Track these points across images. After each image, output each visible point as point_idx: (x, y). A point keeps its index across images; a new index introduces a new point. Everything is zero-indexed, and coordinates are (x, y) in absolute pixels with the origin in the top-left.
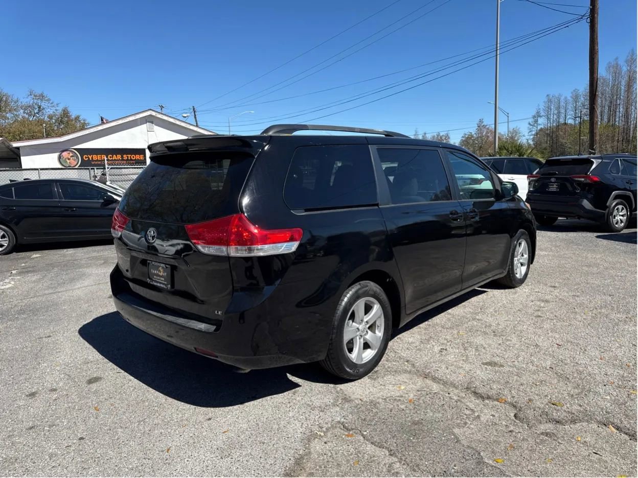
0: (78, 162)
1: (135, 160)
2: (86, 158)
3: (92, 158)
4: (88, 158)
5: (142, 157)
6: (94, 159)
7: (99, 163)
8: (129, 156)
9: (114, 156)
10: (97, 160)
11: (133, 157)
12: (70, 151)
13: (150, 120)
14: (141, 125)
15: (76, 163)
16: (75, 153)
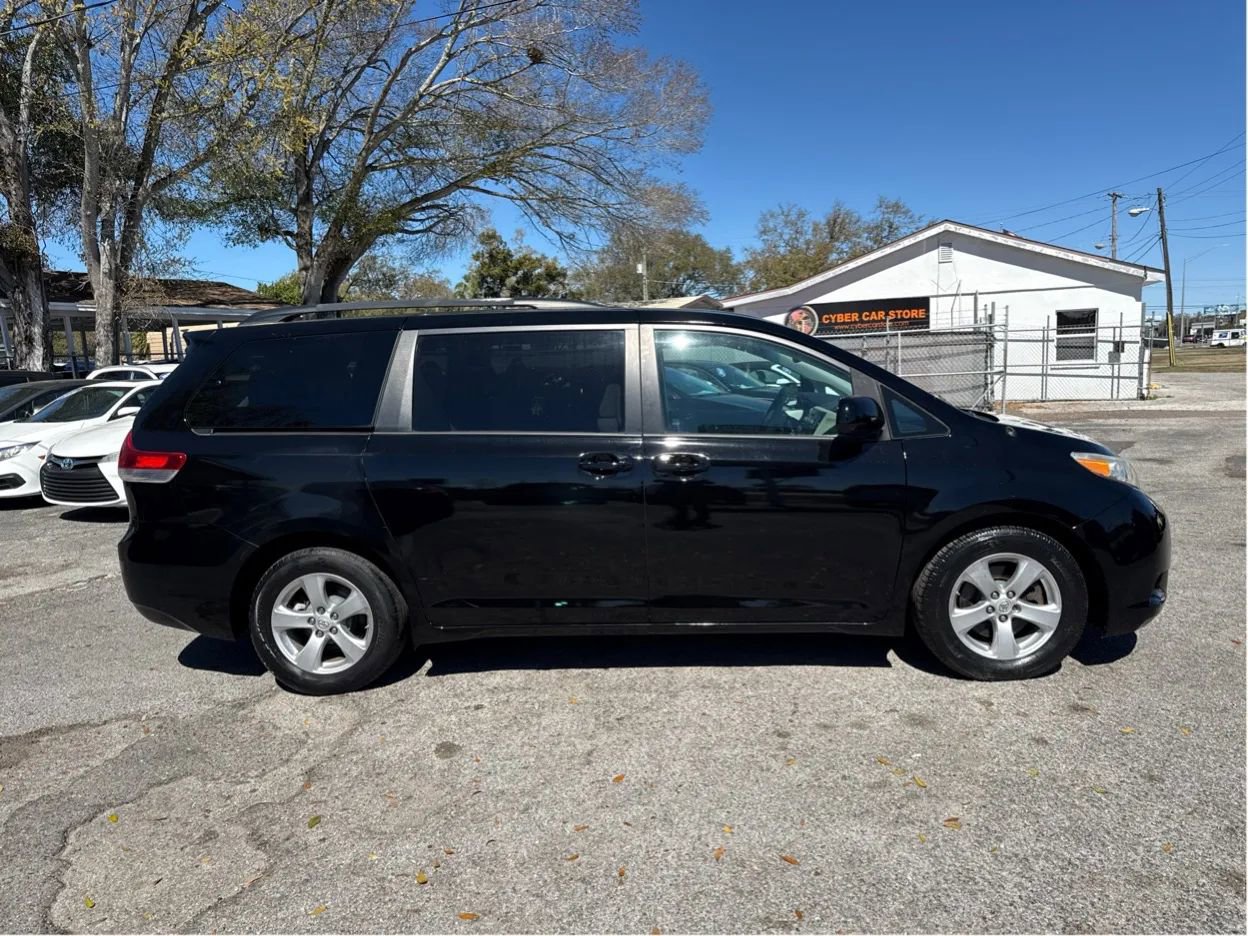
0: (814, 326)
1: (910, 319)
2: (826, 319)
3: (836, 318)
4: (830, 319)
5: (921, 313)
6: (839, 321)
7: (847, 327)
8: (899, 312)
9: (874, 313)
10: (844, 323)
11: (906, 314)
12: (805, 309)
13: (947, 241)
14: (927, 252)
15: (810, 328)
16: (810, 312)
